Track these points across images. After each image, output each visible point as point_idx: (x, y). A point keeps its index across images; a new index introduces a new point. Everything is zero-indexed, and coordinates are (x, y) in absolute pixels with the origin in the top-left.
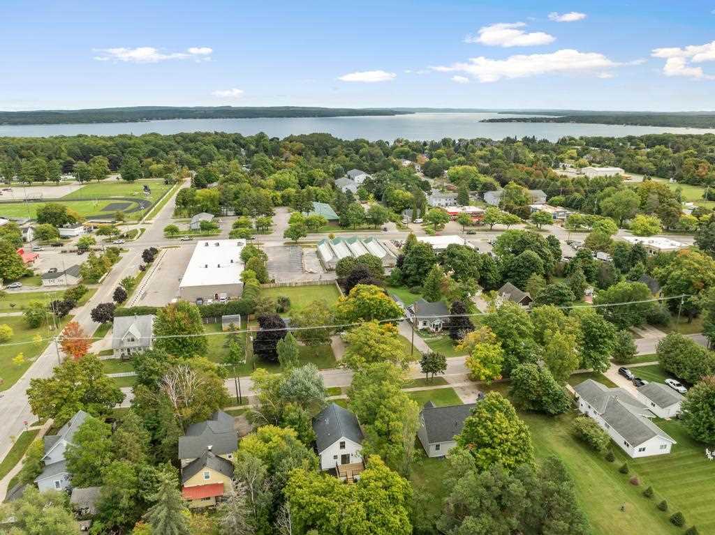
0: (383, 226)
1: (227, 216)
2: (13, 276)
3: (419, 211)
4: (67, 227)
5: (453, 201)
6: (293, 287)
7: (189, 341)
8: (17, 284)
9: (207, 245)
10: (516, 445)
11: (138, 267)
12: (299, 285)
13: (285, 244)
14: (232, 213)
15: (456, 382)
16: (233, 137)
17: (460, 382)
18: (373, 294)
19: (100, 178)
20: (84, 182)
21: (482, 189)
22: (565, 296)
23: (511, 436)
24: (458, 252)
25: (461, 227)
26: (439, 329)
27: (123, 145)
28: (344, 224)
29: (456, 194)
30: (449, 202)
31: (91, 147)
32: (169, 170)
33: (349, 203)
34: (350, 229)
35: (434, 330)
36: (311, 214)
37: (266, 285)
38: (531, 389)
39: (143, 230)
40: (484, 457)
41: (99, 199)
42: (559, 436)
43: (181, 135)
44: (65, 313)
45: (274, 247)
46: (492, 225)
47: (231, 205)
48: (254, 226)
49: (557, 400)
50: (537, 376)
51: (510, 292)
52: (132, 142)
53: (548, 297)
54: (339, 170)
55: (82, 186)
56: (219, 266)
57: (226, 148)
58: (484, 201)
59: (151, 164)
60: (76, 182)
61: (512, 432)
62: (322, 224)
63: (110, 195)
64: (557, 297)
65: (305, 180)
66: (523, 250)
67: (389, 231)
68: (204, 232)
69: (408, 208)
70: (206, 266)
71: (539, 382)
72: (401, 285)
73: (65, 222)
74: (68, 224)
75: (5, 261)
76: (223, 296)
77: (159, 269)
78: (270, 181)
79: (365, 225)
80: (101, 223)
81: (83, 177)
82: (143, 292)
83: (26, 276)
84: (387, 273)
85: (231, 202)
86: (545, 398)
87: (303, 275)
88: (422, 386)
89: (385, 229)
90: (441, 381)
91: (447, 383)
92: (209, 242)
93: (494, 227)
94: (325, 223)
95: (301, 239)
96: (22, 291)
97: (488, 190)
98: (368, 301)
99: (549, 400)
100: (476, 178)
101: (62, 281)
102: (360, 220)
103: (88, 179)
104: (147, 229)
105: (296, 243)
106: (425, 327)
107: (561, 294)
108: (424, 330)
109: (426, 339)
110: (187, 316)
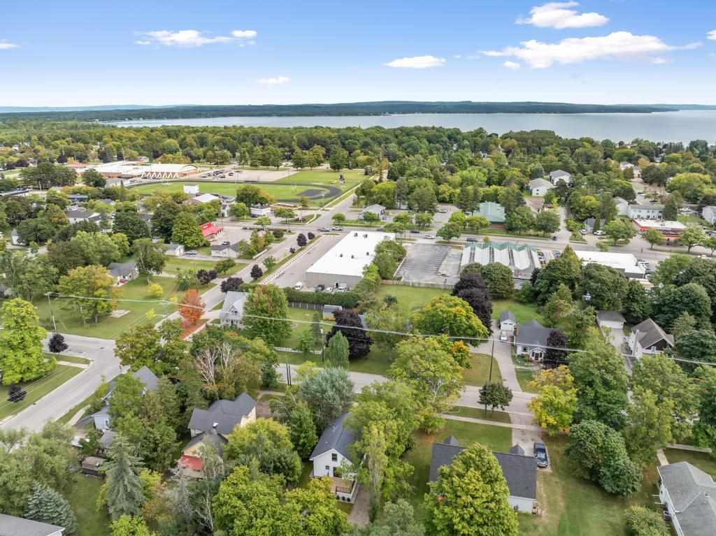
0: (553, 235)
1: (400, 209)
2: (193, 244)
3: (602, 222)
4: (257, 207)
5: (656, 214)
6: (416, 287)
7: (269, 323)
8: (193, 252)
9: (356, 235)
10: (481, 515)
11: (289, 249)
12: (422, 285)
13: (437, 242)
14: (404, 207)
15: (521, 423)
16: (449, 132)
17: (526, 423)
18: (451, 307)
19: (312, 165)
20: (299, 168)
21: (702, 202)
22: (708, 347)
23: (477, 502)
24: (596, 273)
25: (649, 245)
26: (540, 359)
27: (344, 137)
28: (509, 228)
29: (663, 206)
30: (651, 215)
31: (319, 137)
32: (370, 162)
33: (517, 206)
34: (514, 234)
35: (533, 358)
36: (476, 215)
37: (390, 282)
38: (587, 454)
39: (318, 216)
40: (441, 516)
41: (297, 185)
42: (607, 521)
43: (401, 129)
44: (208, 281)
45: (424, 245)
46: (690, 247)
47: (404, 199)
48: (414, 221)
49: (617, 477)
50: (599, 440)
51: (646, 331)
52: (353, 134)
53: (686, 346)
54: (538, 170)
55: (296, 172)
56: (353, 257)
57: (438, 142)
58: (702, 217)
59: (359, 155)
60: (292, 168)
61: (482, 497)
62: (482, 225)
63: (313, 181)
64: (697, 348)
65: (496, 178)
66: (687, 281)
67: (558, 241)
68: (366, 223)
69: (591, 217)
70: (341, 256)
71: (601, 448)
72: (530, 302)
73: (257, 203)
74: (259, 204)
75: (187, 231)
76: (343, 286)
77: (309, 253)
78: (457, 178)
79: (531, 232)
80: (284, 206)
81: (299, 164)
82: (282, 272)
83: (205, 245)
84: (518, 286)
85: (404, 196)
86: (603, 470)
87: (434, 277)
88: (478, 418)
89: (555, 238)
90: (505, 418)
91: (509, 421)
92: (359, 233)
93: (692, 250)
94: (486, 226)
95: (454, 239)
96: (195, 258)
97: (709, 204)
98: (440, 313)
99: (608, 473)
100: (699, 189)
101: (225, 253)
102: (525, 226)
103: (302, 166)
104: (323, 215)
105: (449, 243)
106: (525, 353)
107: (703, 345)
108: (522, 357)
109: (518, 367)
110: (271, 299)
